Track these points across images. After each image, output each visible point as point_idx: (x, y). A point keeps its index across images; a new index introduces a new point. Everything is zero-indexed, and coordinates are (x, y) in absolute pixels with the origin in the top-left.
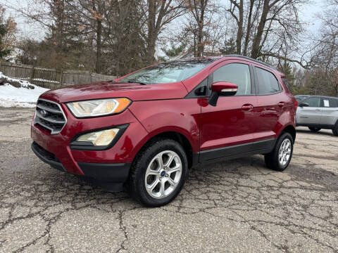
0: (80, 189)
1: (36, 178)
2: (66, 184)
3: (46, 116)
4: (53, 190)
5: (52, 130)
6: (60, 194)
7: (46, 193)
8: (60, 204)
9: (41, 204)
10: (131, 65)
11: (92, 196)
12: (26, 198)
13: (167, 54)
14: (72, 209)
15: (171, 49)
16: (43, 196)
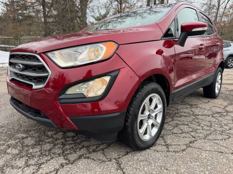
0: (64, 137)
1: (18, 131)
2: (49, 133)
3: (23, 70)
4: (39, 142)
5: (33, 84)
6: (47, 147)
7: (33, 146)
8: (52, 158)
9: (32, 162)
10: (71, 29)
11: (79, 144)
12: (15, 157)
13: (96, 19)
14: (67, 164)
15: (98, 15)
16: (31, 151)
